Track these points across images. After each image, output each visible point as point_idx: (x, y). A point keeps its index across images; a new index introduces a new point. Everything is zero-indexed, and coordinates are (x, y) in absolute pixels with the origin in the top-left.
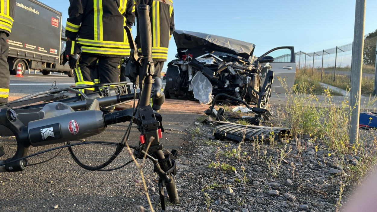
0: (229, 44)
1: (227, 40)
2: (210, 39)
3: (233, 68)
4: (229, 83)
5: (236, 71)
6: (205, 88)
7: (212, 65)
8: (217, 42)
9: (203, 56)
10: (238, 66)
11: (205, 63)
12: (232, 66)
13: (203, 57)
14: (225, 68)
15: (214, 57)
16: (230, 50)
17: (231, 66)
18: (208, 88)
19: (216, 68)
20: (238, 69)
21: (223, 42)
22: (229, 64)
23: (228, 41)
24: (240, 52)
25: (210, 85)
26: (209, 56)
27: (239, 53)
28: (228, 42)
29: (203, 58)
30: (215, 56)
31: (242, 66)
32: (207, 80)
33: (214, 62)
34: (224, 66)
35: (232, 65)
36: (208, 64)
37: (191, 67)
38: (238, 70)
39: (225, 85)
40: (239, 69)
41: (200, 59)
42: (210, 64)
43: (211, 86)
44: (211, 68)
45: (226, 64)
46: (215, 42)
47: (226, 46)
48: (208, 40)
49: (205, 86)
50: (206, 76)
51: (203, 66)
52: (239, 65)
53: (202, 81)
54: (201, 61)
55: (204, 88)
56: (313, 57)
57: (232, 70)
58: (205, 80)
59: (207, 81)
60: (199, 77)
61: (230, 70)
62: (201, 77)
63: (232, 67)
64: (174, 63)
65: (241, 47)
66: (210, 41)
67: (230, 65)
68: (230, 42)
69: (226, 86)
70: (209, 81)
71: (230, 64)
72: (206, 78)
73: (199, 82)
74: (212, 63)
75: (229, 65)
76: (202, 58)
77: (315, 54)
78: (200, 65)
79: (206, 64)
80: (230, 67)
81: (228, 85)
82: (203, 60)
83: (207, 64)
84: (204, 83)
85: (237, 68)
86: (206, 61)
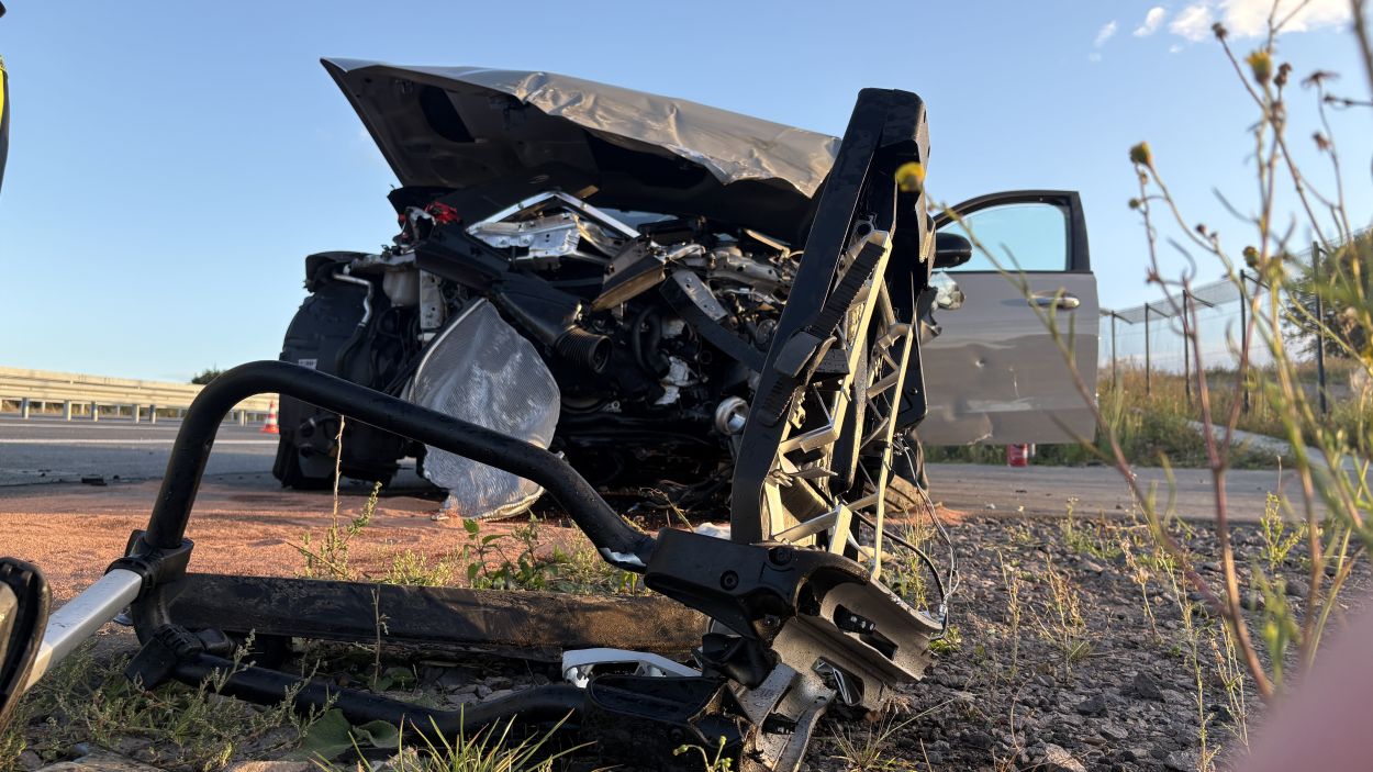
0: (673, 130)
1: (657, 107)
2: (542, 96)
3: (714, 286)
4: (691, 377)
5: (727, 302)
6: (503, 409)
7: (565, 260)
8: (591, 113)
9: (514, 209)
10: (741, 269)
11: (525, 251)
12: (702, 273)
13: (513, 218)
14: (656, 281)
15: (585, 217)
16: (679, 160)
17: (693, 268)
18: (530, 402)
19: (593, 281)
20: (745, 291)
21: (635, 115)
22: (680, 253)
23: (667, 110)
24: (745, 175)
25: (546, 387)
26: (553, 209)
27: (735, 178)
28: (666, 117)
29: (514, 226)
30: (588, 208)
31: (764, 270)
32: (525, 357)
33: (583, 245)
34: (648, 263)
35: (699, 263)
36: (540, 254)
37: (438, 280)
38: (744, 299)
39: (662, 393)
40: (750, 287)
41: (497, 228)
42: (554, 253)
43: (550, 395)
44: (562, 283)
45: (660, 254)
46: (573, 112)
47: (651, 138)
48: (530, 99)
49: (507, 394)
50: (522, 331)
51: (502, 267)
52: (747, 263)
53: (497, 362)
54: (500, 239)
55: (495, 407)
56: (1143, 325)
57: (701, 292)
58: (518, 356)
59: (526, 367)
60: (479, 337)
61: (691, 292)
62: (490, 337)
63: (703, 279)
64: (347, 269)
65: (756, 154)
66: (547, 107)
67: (690, 263)
68: (678, 118)
69: (671, 396)
70: (539, 361)
71: (687, 256)
72: (522, 340)
73: (470, 368)
74: (571, 250)
75: (681, 264)
76: (504, 220)
77: (1150, 311)
78: (486, 259)
79: (531, 256)
80: (691, 277)
81: (681, 390)
82: (514, 236)
83: (535, 258)
84: (508, 372)
85: (740, 285)
86: (529, 237)
